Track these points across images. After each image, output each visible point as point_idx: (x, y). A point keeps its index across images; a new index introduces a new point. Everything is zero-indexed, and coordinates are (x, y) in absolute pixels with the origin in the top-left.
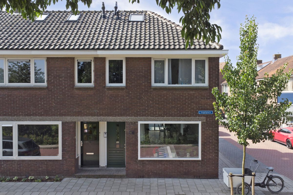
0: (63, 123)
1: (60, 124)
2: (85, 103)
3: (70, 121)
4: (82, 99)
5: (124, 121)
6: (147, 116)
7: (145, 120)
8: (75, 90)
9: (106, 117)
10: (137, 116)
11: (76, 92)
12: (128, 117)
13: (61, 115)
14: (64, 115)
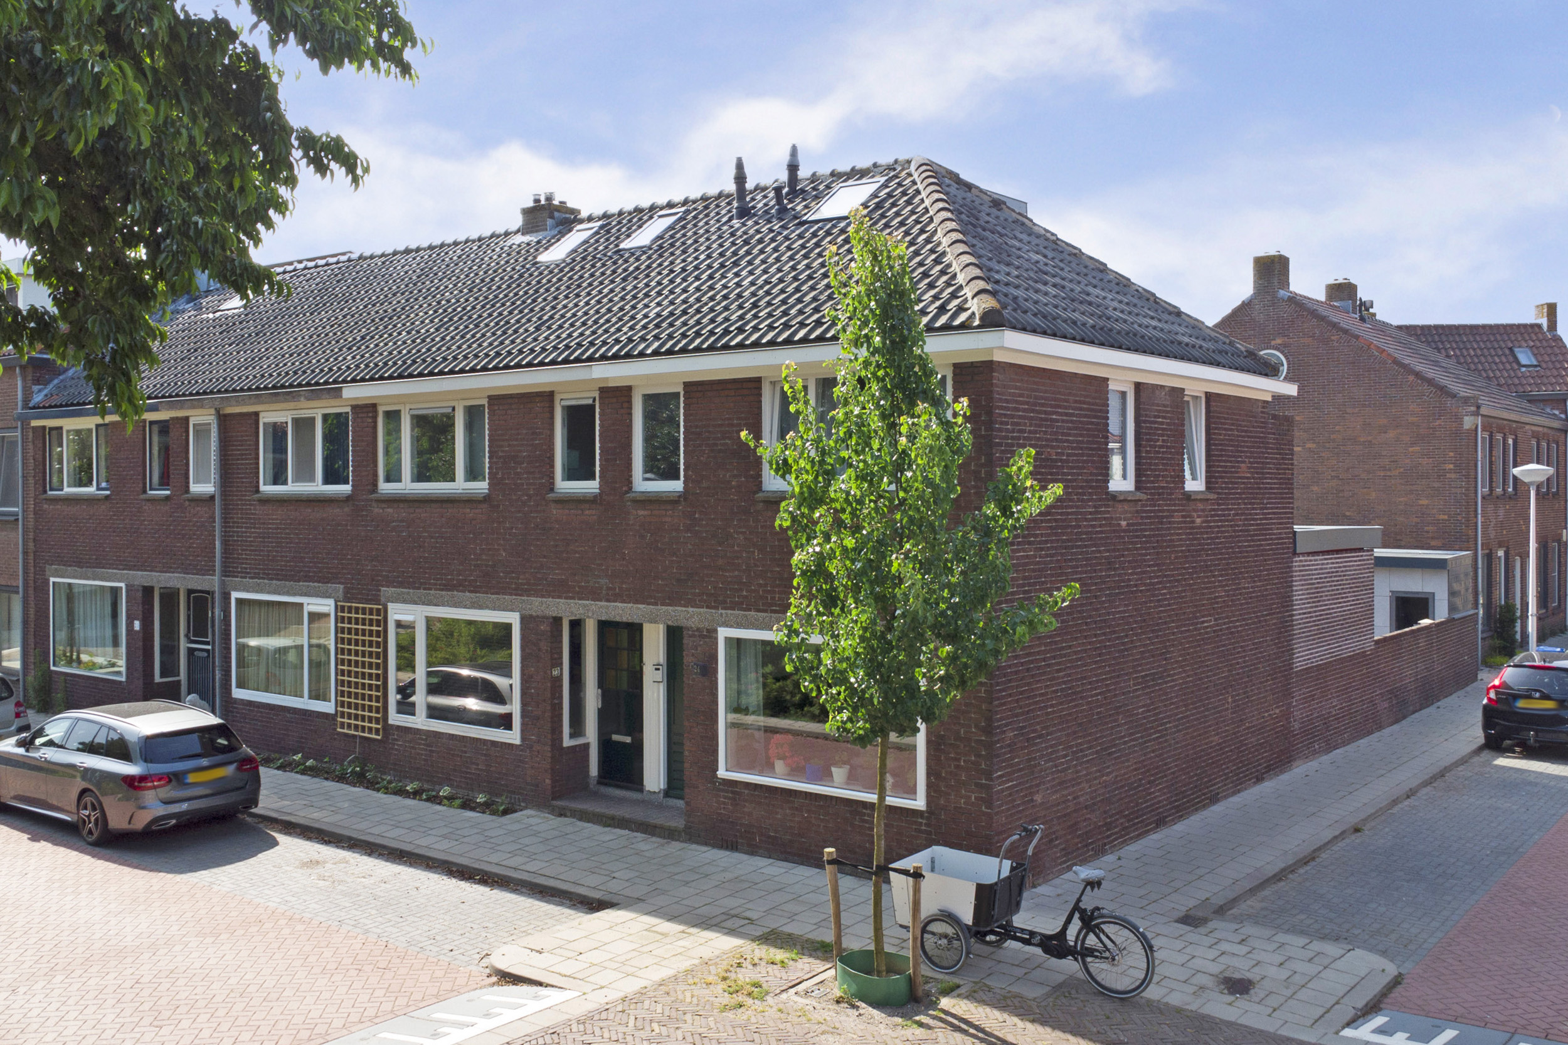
0: (524, 620)
1: (513, 619)
2: (576, 552)
3: (540, 613)
4: (569, 537)
5: (679, 624)
6: (745, 610)
7: (739, 626)
8: (553, 505)
9: (630, 605)
10: (716, 608)
11: (555, 511)
12: (690, 609)
13: (519, 591)
14: (526, 590)
